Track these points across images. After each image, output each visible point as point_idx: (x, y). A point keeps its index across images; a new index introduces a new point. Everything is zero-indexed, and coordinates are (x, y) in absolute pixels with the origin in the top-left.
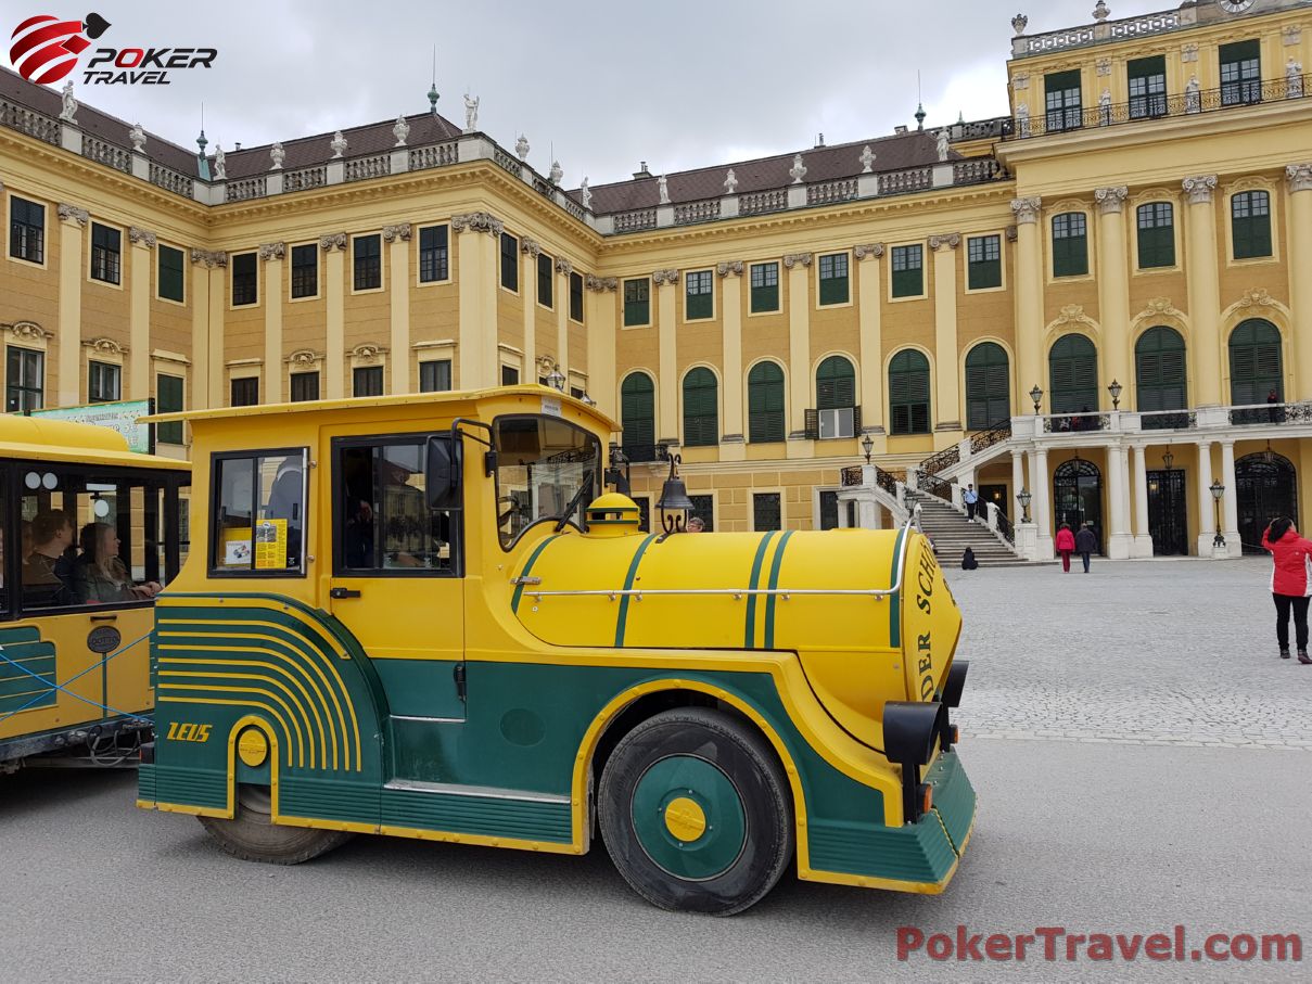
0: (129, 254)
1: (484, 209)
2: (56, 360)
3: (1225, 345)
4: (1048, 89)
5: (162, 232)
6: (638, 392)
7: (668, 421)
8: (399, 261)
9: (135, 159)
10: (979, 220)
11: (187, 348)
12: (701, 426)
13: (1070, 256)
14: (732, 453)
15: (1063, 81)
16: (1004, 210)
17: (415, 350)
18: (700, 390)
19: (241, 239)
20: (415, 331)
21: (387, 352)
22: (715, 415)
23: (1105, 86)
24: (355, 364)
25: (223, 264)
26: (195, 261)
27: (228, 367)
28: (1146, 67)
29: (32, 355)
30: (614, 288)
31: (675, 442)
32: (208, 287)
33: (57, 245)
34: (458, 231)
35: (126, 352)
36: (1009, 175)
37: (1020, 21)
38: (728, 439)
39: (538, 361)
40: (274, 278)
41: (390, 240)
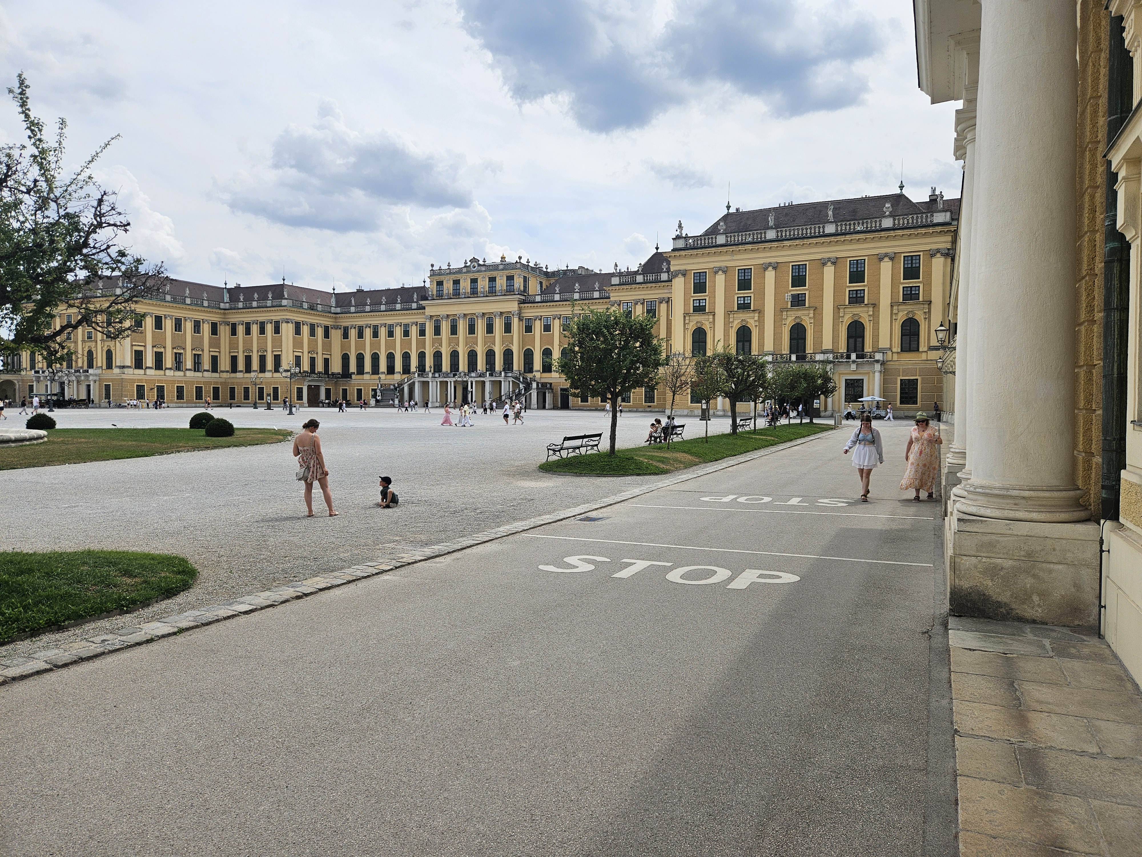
0: (203, 326)
1: (288, 317)
2: (185, 354)
3: (467, 356)
4: (437, 285)
5: (211, 319)
6: (345, 358)
7: (353, 368)
8: (269, 328)
9: (204, 301)
10: (420, 320)
11: (219, 348)
12: (360, 370)
13: (437, 331)
14: (366, 377)
15: (440, 283)
16: (424, 316)
17: (273, 351)
18: (360, 358)
19: (234, 318)
20: (273, 347)
21: (266, 351)
22: (364, 366)
23: (448, 287)
24: (260, 354)
25: (228, 325)
26: (220, 325)
27: (230, 352)
28: (456, 282)
29: (180, 354)
30: (340, 328)
31: (354, 373)
32: (224, 331)
33: (185, 327)
34: (282, 323)
35: (203, 350)
36: (424, 308)
37: (432, 266)
38: (367, 373)
39: (309, 352)
40: (241, 329)
41: (267, 323)
